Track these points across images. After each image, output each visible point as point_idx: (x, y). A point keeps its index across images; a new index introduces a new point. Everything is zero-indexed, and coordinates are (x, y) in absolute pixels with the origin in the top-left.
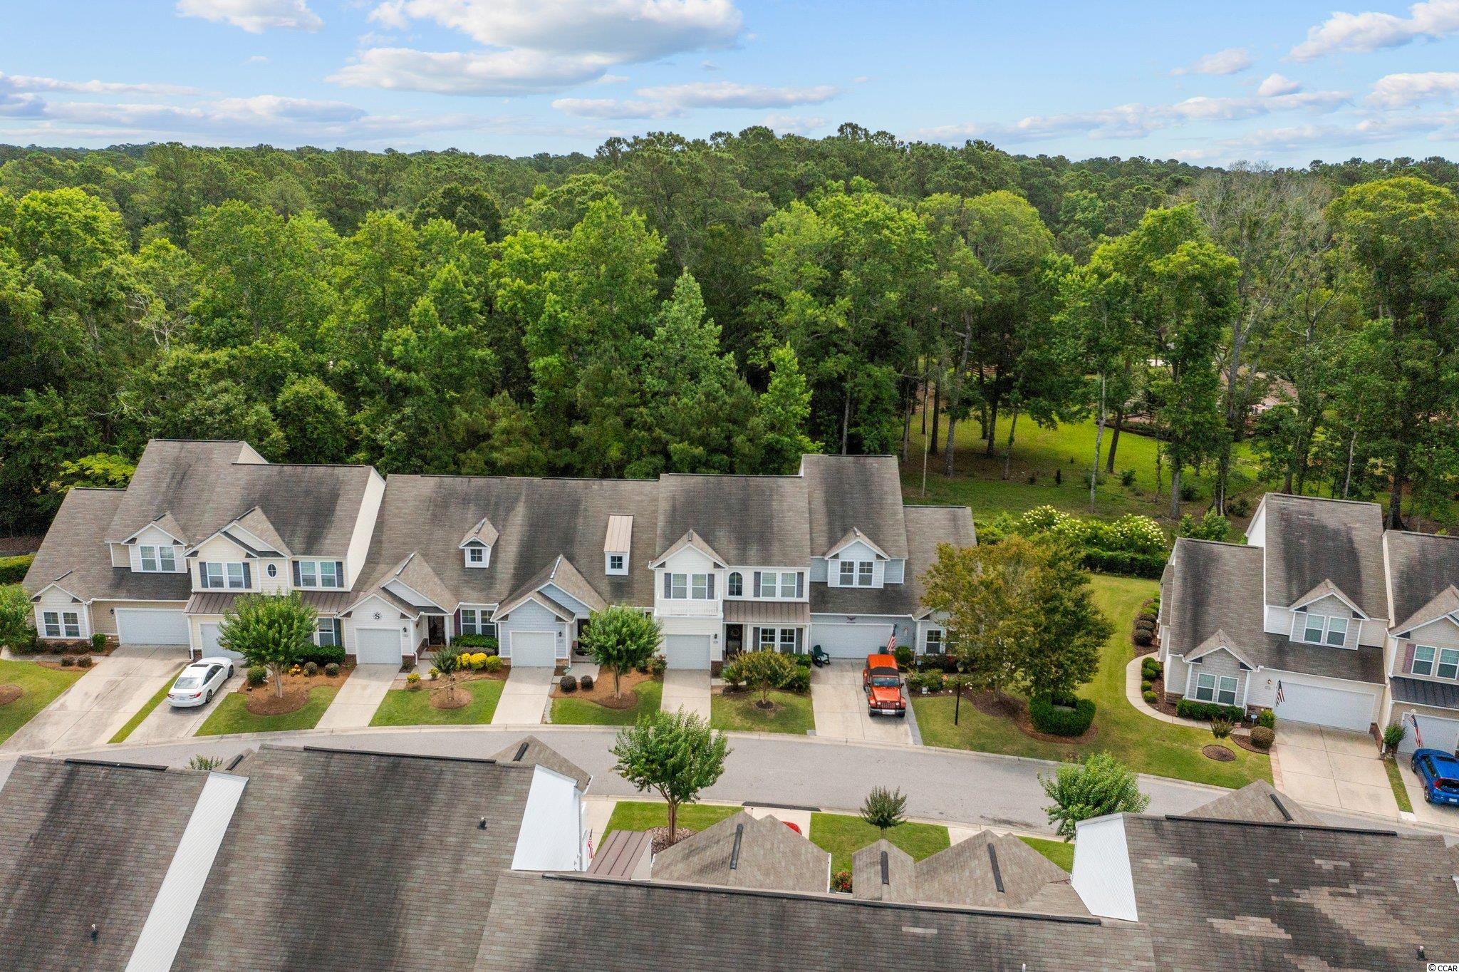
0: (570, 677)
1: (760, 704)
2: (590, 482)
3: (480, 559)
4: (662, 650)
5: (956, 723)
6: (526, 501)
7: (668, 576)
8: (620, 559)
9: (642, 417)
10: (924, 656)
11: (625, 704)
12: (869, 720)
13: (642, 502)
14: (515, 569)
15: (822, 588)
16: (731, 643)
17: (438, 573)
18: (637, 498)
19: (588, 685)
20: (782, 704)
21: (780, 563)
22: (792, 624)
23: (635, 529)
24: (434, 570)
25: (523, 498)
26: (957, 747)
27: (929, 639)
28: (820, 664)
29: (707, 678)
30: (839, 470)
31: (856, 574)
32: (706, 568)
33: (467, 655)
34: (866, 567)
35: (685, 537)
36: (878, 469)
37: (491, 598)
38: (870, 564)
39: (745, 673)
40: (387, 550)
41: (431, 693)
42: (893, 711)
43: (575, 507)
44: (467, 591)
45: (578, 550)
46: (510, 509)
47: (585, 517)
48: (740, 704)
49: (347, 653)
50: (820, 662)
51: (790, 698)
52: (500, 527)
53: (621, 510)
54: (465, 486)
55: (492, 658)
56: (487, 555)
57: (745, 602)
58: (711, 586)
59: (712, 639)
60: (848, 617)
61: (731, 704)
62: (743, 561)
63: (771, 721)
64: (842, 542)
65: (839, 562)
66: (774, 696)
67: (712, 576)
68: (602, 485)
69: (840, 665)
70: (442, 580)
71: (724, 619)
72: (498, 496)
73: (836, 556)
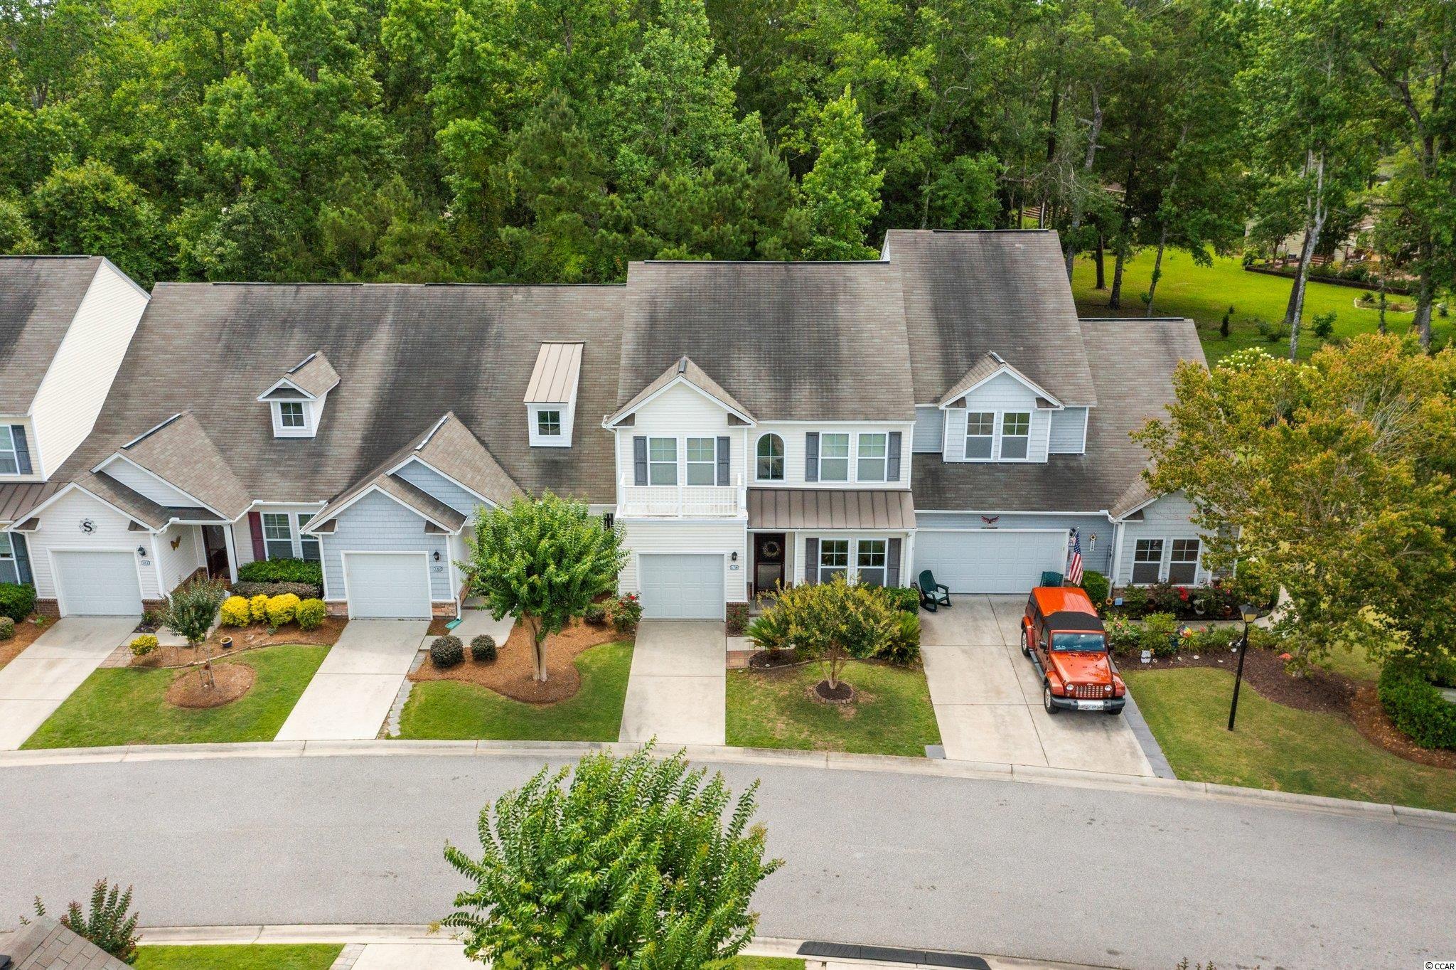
0: (454, 638)
1: (823, 689)
2: (510, 290)
3: (299, 422)
4: (628, 582)
5: (1231, 726)
6: (395, 322)
7: (640, 441)
8: (555, 416)
9: (614, 208)
10: (1130, 589)
11: (553, 693)
12: (1049, 722)
13: (601, 320)
14: (365, 439)
15: (933, 464)
16: (763, 569)
17: (223, 448)
18: (591, 314)
19: (485, 654)
20: (868, 690)
21: (855, 415)
22: (880, 532)
23: (587, 367)
24: (217, 442)
25: (390, 318)
26: (1250, 783)
27: (1139, 556)
28: (931, 605)
29: (720, 635)
30: (955, 255)
31: (998, 436)
32: (713, 427)
33: (263, 597)
34: (1017, 423)
35: (674, 368)
36: (1024, 252)
37: (316, 492)
38: (1024, 418)
39: (794, 630)
40: (137, 407)
41: (176, 674)
42: (1099, 704)
43: (480, 330)
44: (272, 479)
45: (484, 405)
46: (364, 336)
47: (498, 347)
48: (783, 688)
49: (40, 596)
50: (933, 601)
51: (883, 675)
52: (344, 367)
53: (562, 335)
54: (289, 299)
55: (312, 602)
56: (313, 414)
57: (789, 490)
58: (725, 461)
59: (727, 562)
60: (984, 518)
61: (768, 690)
62: (784, 412)
63: (848, 726)
64: (971, 377)
65: (964, 414)
66: (852, 671)
67: (725, 442)
68: (530, 295)
69: (972, 606)
70: (228, 460)
71: (749, 522)
72: (345, 316)
73: (961, 403)
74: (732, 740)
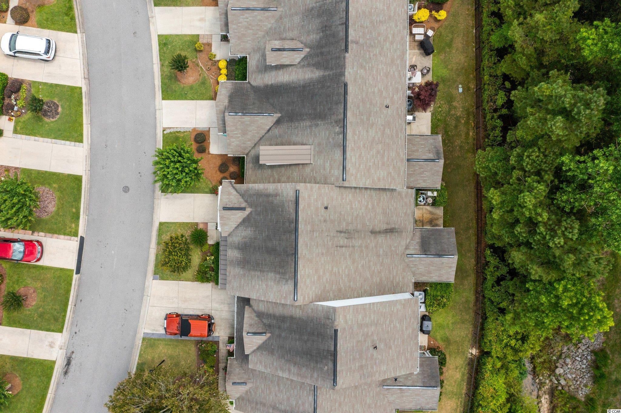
6: (324, 76)
13: (324, 169)
17: (268, 32)
18: (327, 165)
24: (270, 29)
25: (327, 73)
43: (320, 116)
45: (284, 126)
46: (317, 66)
47: (311, 126)
52: (302, 63)
74: (161, 224)
